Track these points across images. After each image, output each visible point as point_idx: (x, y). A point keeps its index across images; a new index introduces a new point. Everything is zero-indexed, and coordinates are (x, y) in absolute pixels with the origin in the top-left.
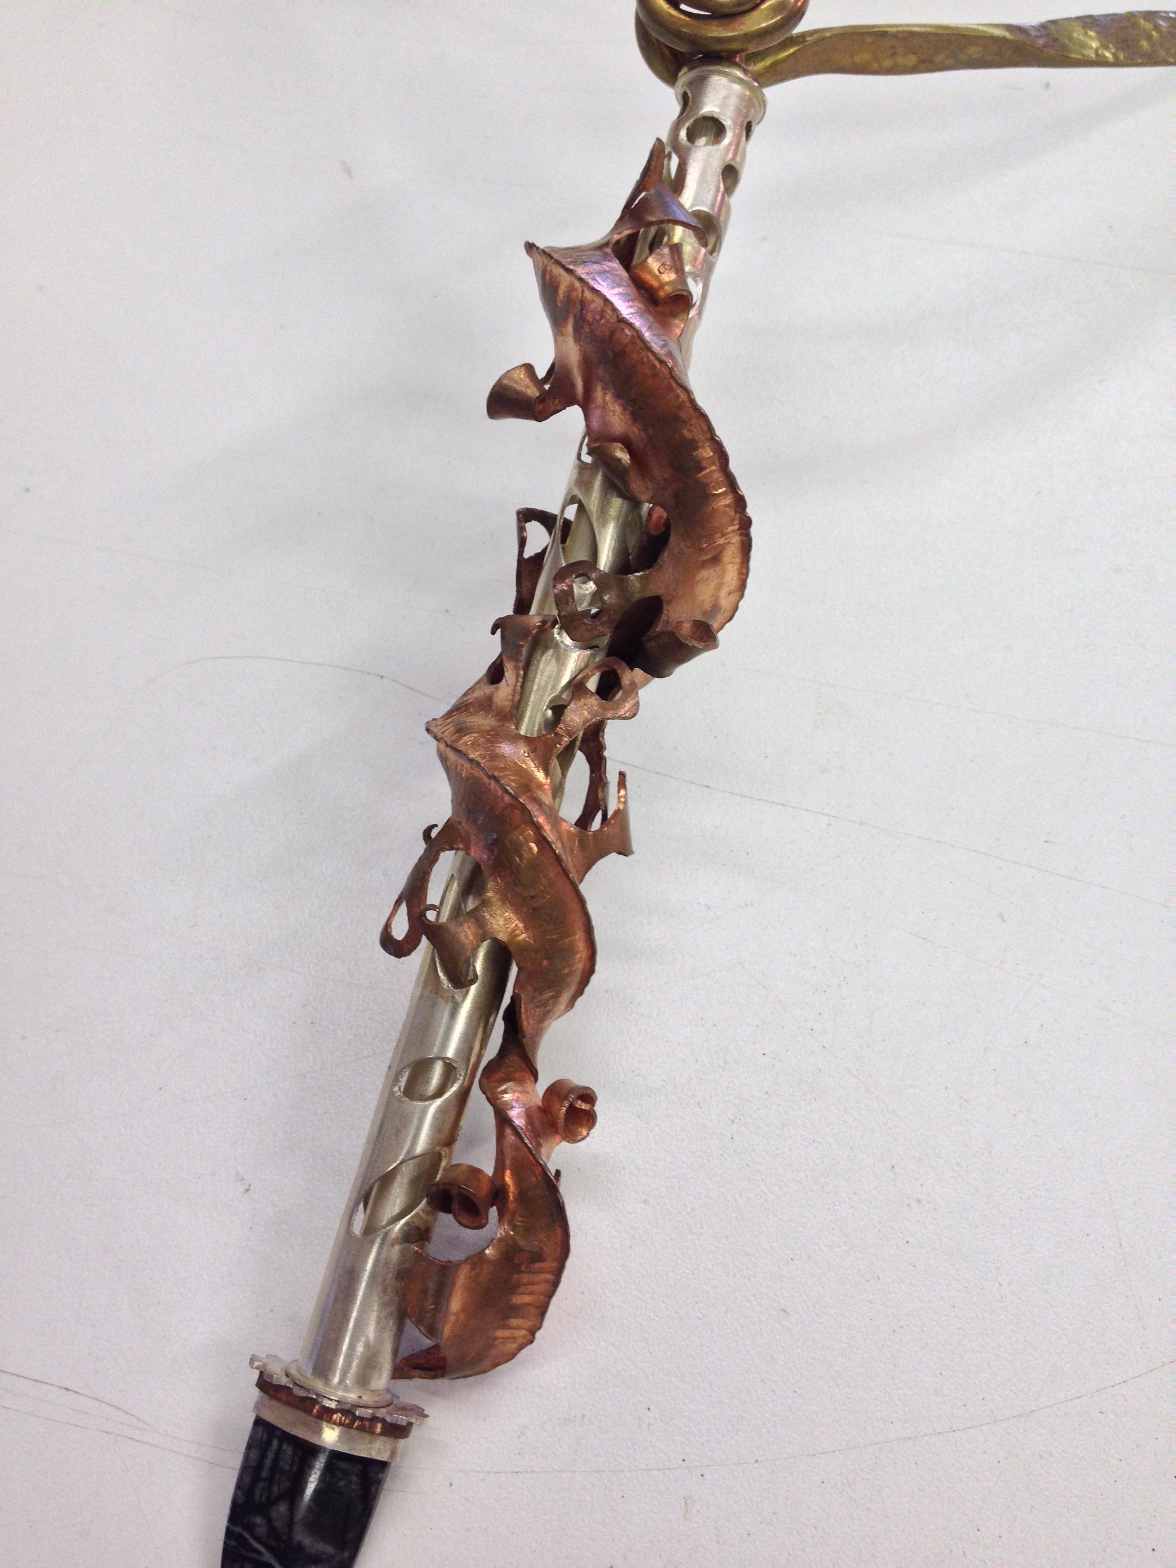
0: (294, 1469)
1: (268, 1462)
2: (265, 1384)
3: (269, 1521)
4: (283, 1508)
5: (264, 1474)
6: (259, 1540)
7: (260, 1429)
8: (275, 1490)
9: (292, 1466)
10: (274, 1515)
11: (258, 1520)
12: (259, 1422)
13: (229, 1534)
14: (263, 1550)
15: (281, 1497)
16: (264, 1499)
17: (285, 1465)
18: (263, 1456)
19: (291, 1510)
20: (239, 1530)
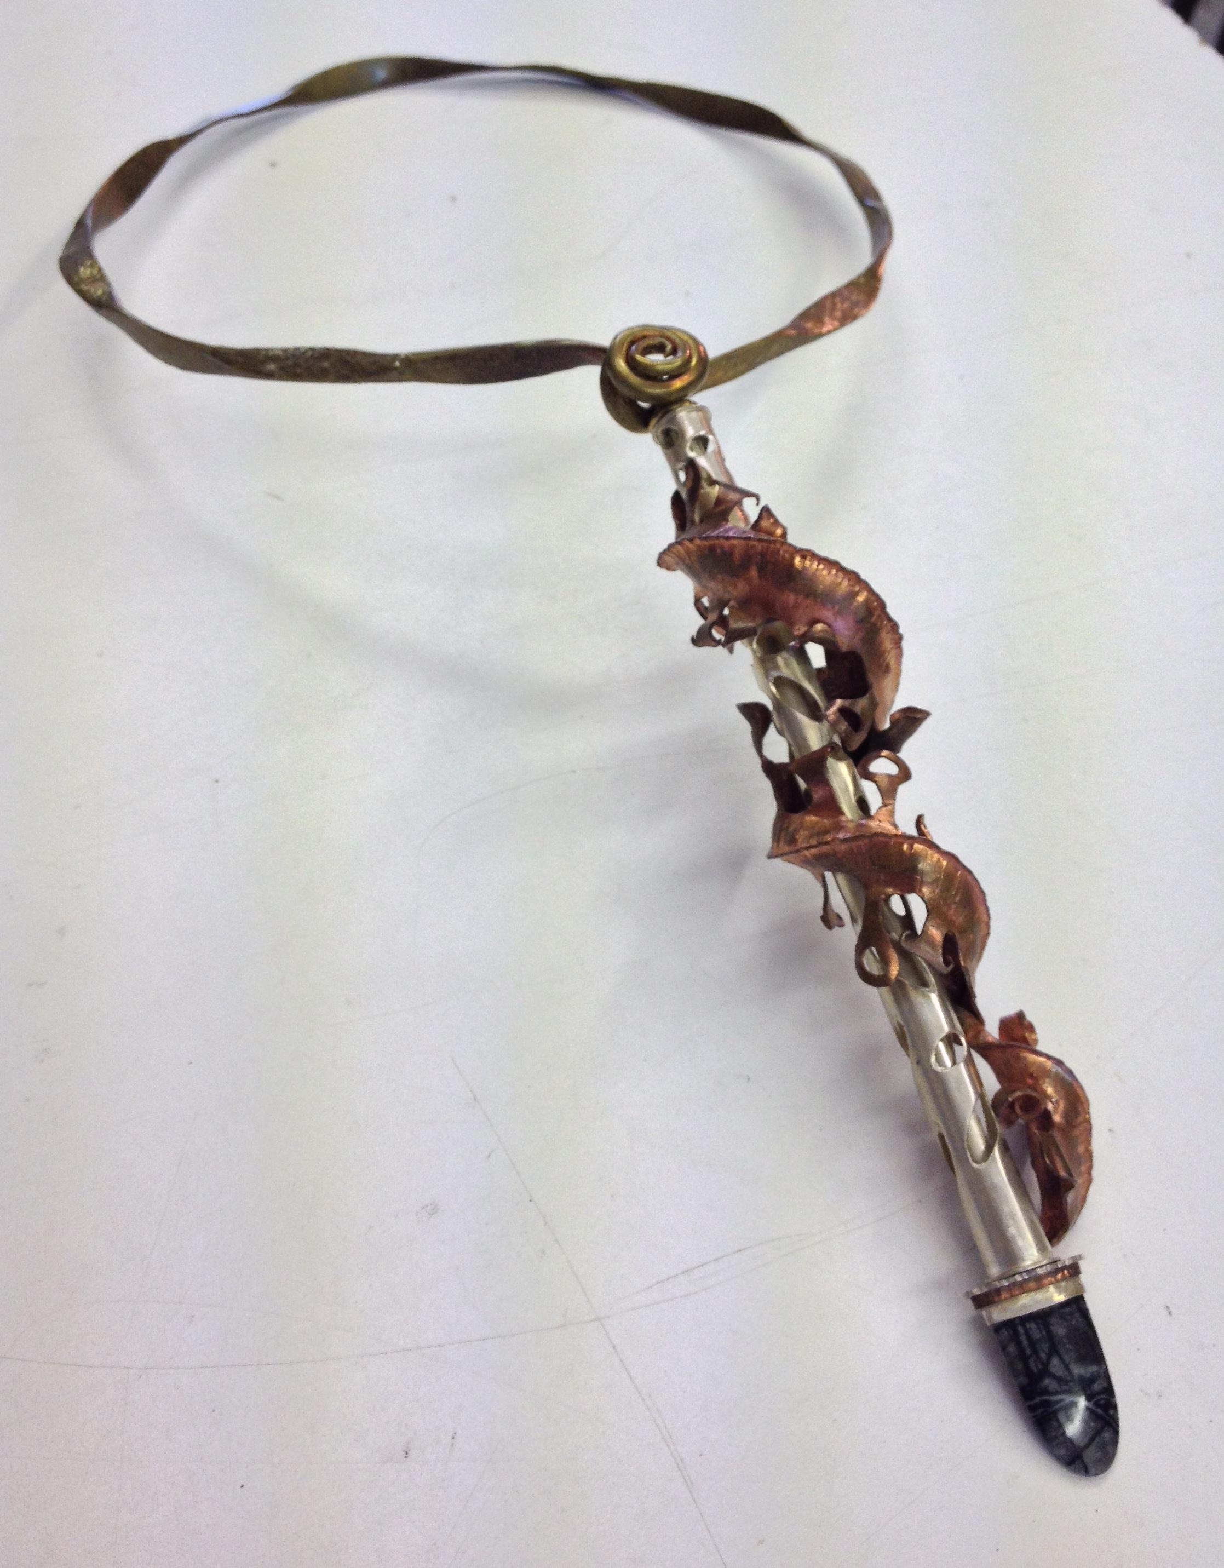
7: (1003, 1330)
8: (1043, 1355)
9: (1041, 1332)
11: (1046, 1382)
15: (1049, 1356)
17: (1036, 1338)
18: (1019, 1344)
19: (1061, 1359)
20: (1037, 1400)
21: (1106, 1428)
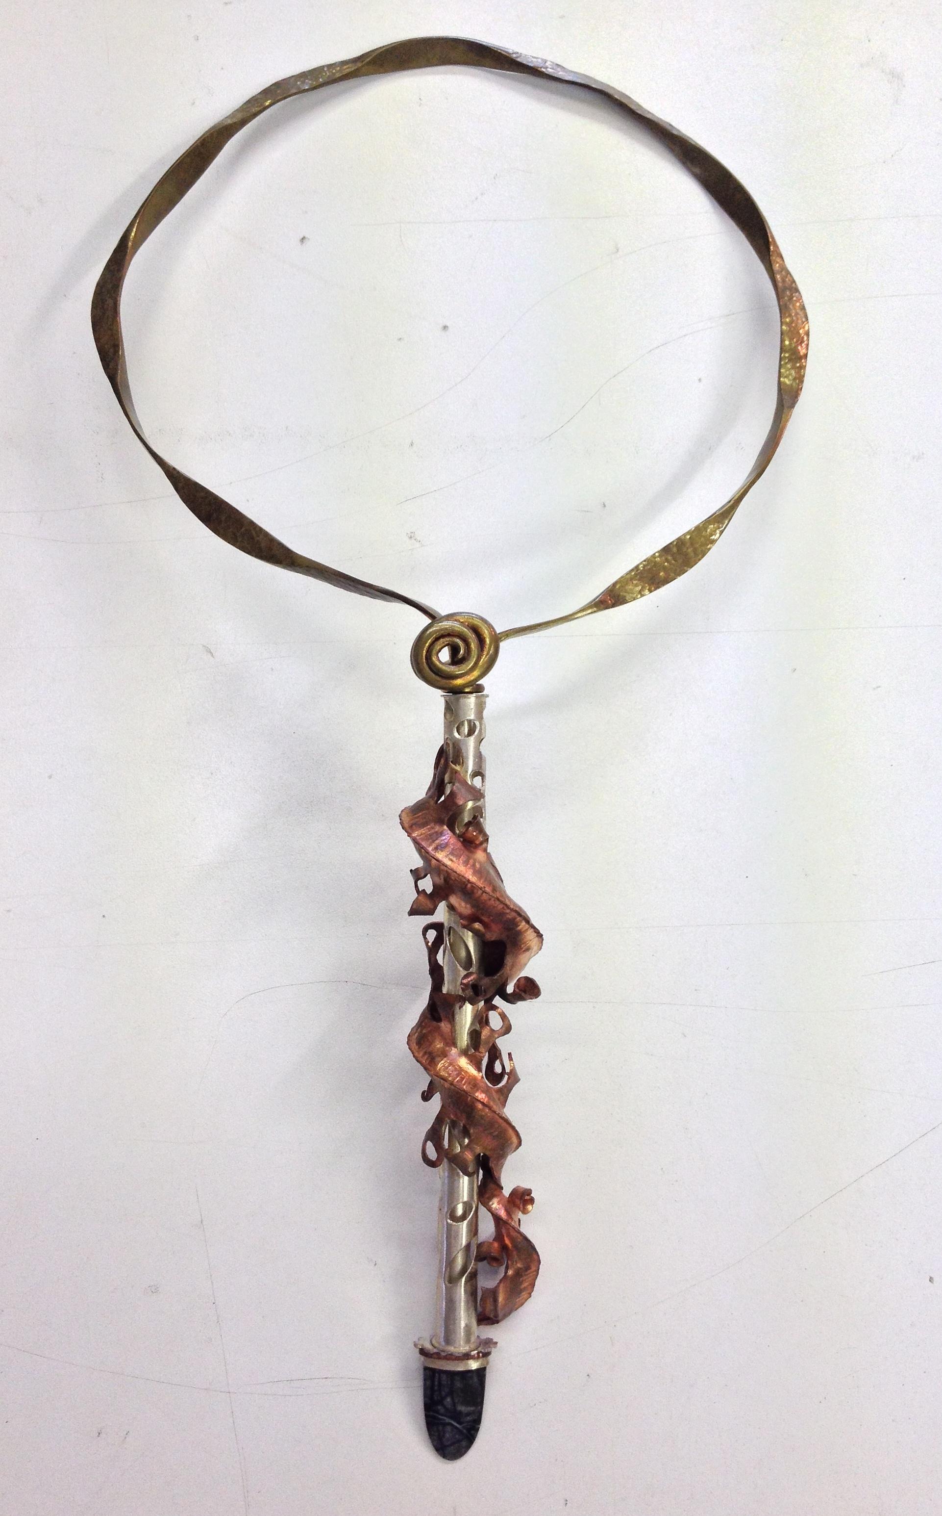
0: (449, 1383)
1: (436, 1383)
2: (423, 1352)
3: (445, 1407)
4: (449, 1399)
5: (436, 1388)
6: (442, 1415)
7: (427, 1371)
8: (443, 1393)
9: (447, 1382)
10: (445, 1403)
11: (439, 1407)
12: (426, 1369)
13: (427, 1416)
14: (445, 1418)
15: (446, 1396)
16: (439, 1398)
17: (444, 1382)
18: (433, 1382)
19: (453, 1399)
20: (431, 1413)
21: (465, 1440)
